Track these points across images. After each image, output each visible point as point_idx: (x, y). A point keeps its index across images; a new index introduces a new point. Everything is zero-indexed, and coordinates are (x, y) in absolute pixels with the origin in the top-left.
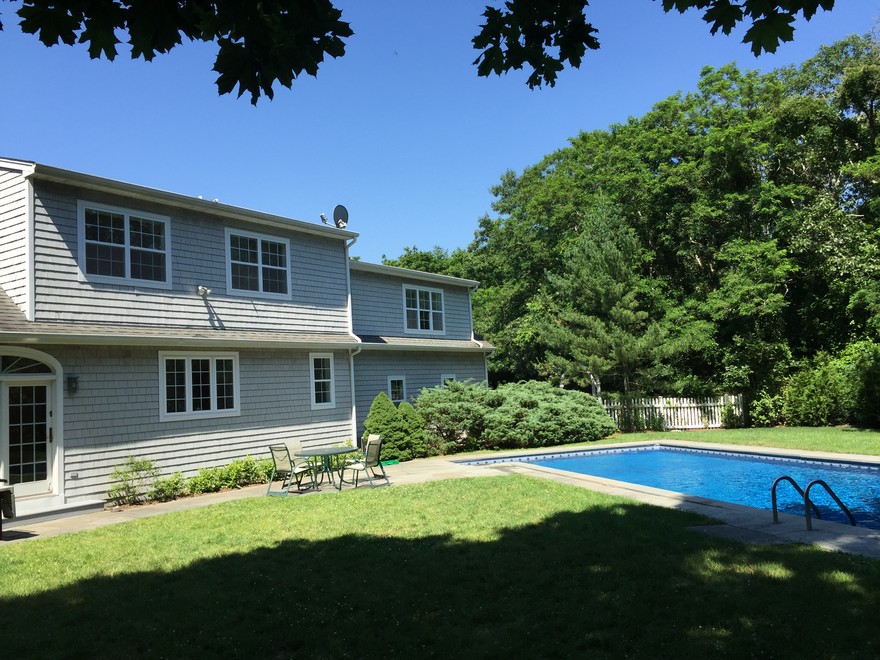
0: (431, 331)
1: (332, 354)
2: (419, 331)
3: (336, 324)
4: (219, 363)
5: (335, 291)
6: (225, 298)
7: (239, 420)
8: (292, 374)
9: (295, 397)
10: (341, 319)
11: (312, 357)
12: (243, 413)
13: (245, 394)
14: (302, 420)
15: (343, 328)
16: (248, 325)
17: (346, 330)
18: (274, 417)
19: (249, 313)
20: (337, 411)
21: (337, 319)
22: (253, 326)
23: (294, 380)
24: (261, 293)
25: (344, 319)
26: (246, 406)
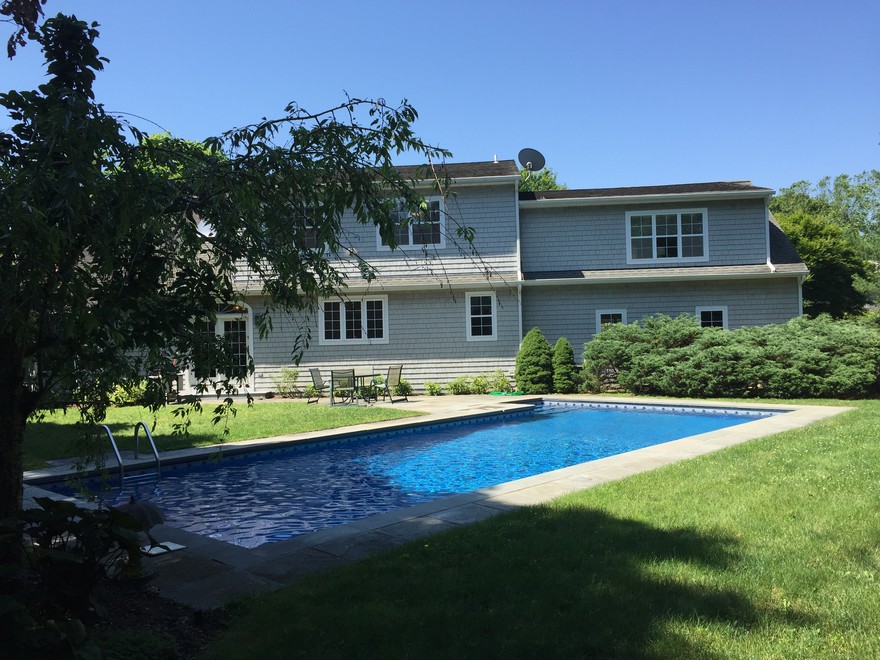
0: (680, 259)
1: (495, 292)
2: (655, 260)
3: (501, 265)
4: (370, 304)
5: (500, 235)
6: (375, 254)
7: (388, 347)
8: (445, 311)
9: (448, 330)
10: (508, 259)
11: (468, 296)
12: (392, 342)
13: (394, 327)
14: (455, 350)
15: (509, 267)
16: (397, 273)
17: (514, 269)
18: (424, 346)
19: (399, 263)
20: (500, 344)
21: (502, 259)
22: (401, 273)
23: (447, 316)
24: (411, 246)
25: (513, 259)
26: (395, 337)
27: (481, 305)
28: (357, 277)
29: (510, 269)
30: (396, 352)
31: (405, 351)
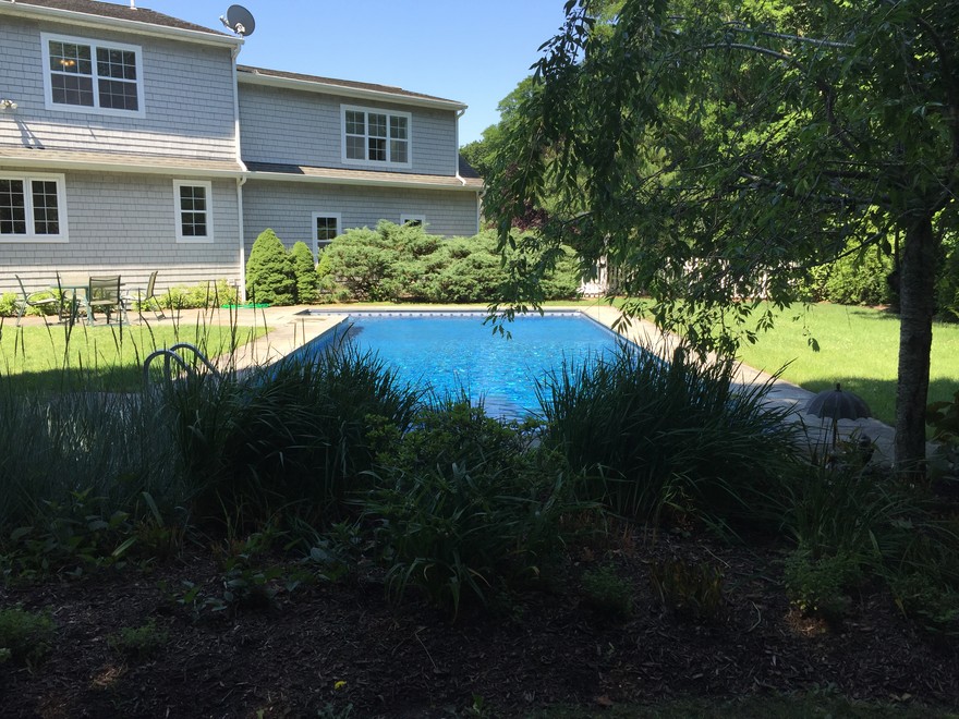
0: (388, 163)
1: (210, 183)
2: (367, 162)
3: (216, 149)
4: (37, 186)
5: (215, 110)
6: (41, 113)
7: (66, 248)
8: (146, 201)
9: (153, 227)
10: (224, 143)
11: (177, 184)
12: (74, 240)
13: (76, 220)
14: (161, 253)
15: (227, 153)
16: (77, 145)
17: (232, 156)
18: (120, 247)
19: (80, 131)
20: (217, 246)
21: (217, 142)
22: (85, 146)
23: (150, 208)
24: (97, 109)
25: (230, 143)
26: (77, 233)
27: (192, 198)
28: (15, 145)
29: (228, 156)
30: (80, 254)
31: (92, 254)
